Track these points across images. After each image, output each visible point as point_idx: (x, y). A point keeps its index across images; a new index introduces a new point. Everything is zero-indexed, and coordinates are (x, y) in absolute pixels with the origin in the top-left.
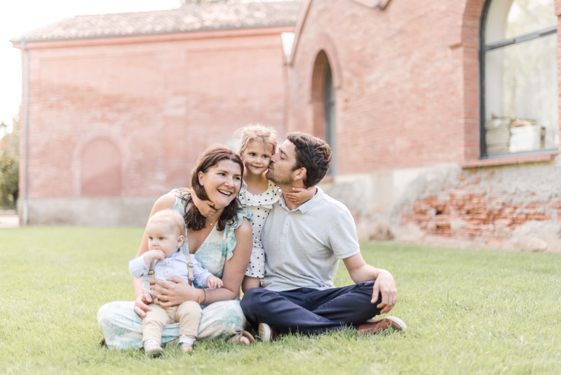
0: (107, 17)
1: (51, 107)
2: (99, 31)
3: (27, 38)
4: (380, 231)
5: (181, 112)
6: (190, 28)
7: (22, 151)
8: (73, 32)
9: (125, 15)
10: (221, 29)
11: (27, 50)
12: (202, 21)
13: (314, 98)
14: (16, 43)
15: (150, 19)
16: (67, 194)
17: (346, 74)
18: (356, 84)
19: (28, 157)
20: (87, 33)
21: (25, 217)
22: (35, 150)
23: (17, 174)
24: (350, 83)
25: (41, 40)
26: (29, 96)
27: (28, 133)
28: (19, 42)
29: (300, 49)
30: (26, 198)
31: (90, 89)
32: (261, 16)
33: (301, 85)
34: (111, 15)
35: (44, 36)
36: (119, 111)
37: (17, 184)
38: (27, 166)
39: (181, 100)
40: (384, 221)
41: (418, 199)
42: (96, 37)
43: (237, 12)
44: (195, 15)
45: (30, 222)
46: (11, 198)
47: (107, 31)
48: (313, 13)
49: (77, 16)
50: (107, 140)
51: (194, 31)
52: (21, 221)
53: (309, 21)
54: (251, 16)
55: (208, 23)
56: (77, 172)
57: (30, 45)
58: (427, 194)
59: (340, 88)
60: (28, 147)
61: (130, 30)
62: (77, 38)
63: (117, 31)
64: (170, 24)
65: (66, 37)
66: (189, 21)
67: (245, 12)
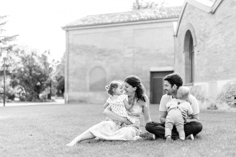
0: (100, 16)
1: (77, 54)
2: (97, 22)
3: (68, 26)
4: (212, 106)
5: (131, 55)
6: (135, 20)
7: (66, 72)
8: (86, 23)
9: (107, 15)
10: (148, 20)
11: (67, 31)
12: (140, 17)
13: (185, 50)
14: (63, 28)
15: (118, 16)
16: (84, 90)
17: (198, 40)
18: (202, 44)
19: (68, 75)
20: (92, 23)
21: (67, 100)
22: (71, 72)
23: (63, 82)
24: (200, 44)
25: (73, 27)
26: (69, 50)
27: (68, 65)
28: (64, 28)
29: (179, 29)
30: (68, 92)
31: (93, 46)
32: (165, 13)
33: (180, 45)
34: (102, 15)
35: (75, 25)
36: (105, 55)
37: (63, 86)
38: (68, 79)
39: (131, 50)
40: (213, 102)
41: (227, 92)
42: (96, 25)
43: (155, 12)
44: (137, 14)
45: (69, 102)
46: (61, 92)
47: (100, 22)
48: (185, 15)
49: (88, 16)
50: (100, 67)
51: (136, 21)
52: (65, 101)
53: (183, 18)
54: (161, 14)
55: (142, 17)
56: (88, 81)
57: (69, 29)
58: (231, 90)
59: (196, 46)
60: (68, 71)
61: (110, 21)
62: (88, 25)
63: (104, 22)
64: (126, 18)
65: (84, 25)
66: (135, 17)
67: (158, 12)
